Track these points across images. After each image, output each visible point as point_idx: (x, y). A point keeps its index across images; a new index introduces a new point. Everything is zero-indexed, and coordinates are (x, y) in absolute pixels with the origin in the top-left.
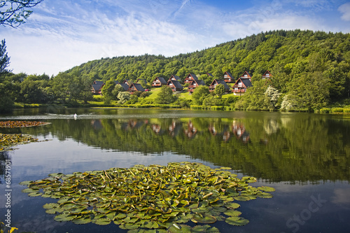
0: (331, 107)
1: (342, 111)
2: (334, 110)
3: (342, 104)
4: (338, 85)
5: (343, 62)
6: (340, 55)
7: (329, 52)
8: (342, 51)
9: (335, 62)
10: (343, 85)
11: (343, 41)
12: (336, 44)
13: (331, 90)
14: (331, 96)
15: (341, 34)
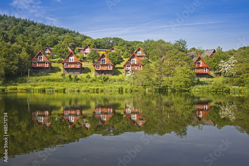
0: (7, 86)
1: (17, 89)
2: (9, 88)
3: (16, 82)
4: (13, 64)
5: (15, 43)
6: (13, 37)
7: (3, 34)
8: (15, 34)
9: (9, 43)
10: (17, 65)
11: (16, 25)
12: (10, 26)
13: (6, 70)
14: (6, 75)
15: (14, 18)
